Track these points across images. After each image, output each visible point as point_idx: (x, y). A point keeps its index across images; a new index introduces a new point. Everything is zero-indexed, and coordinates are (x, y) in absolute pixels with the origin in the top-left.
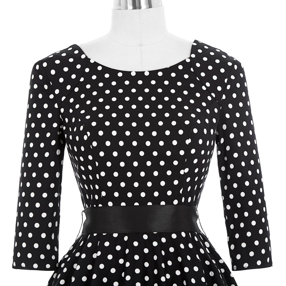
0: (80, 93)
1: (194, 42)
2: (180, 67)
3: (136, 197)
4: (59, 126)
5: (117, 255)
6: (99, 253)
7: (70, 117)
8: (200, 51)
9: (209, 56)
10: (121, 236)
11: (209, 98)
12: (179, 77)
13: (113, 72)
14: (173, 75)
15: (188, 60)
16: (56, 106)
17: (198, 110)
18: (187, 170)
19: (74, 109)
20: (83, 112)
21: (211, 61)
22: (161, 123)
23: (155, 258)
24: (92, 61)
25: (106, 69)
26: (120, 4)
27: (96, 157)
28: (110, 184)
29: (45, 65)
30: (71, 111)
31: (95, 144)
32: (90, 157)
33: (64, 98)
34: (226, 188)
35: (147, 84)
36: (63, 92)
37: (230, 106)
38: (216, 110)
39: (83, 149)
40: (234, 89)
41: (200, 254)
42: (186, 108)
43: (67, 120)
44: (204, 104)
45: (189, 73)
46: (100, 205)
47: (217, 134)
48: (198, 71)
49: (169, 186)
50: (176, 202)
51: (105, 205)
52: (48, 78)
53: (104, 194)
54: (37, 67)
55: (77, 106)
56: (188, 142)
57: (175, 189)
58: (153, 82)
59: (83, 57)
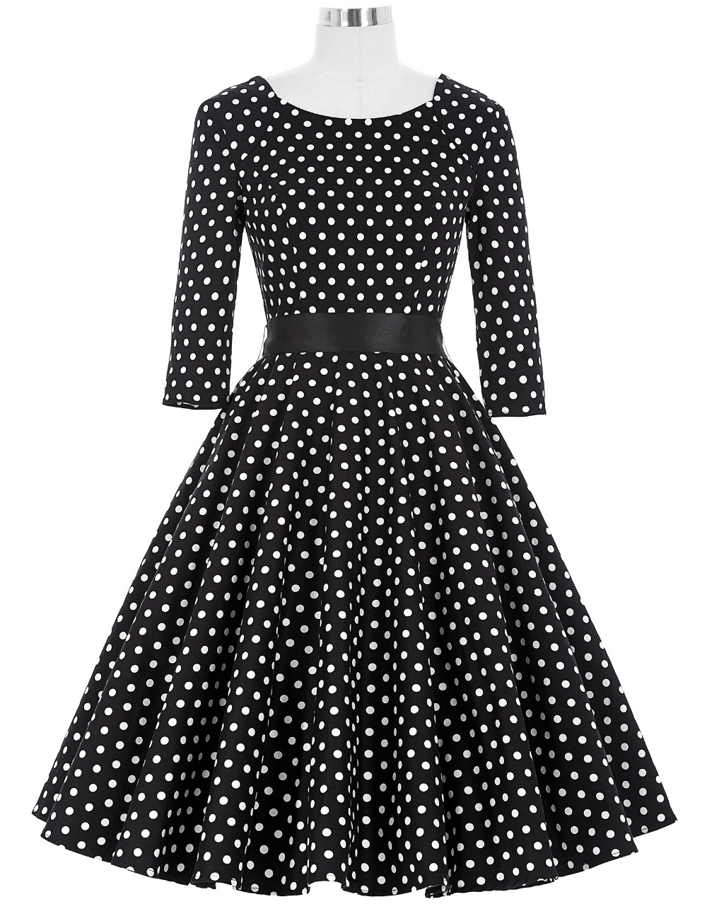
0: (269, 148)
1: (440, 78)
2: (418, 115)
3: (351, 300)
4: (236, 195)
5: (322, 381)
6: (296, 378)
7: (254, 183)
8: (448, 92)
9: (460, 99)
10: (327, 356)
11: (460, 161)
12: (417, 129)
13: (318, 120)
14: (407, 125)
15: (430, 105)
16: (233, 167)
17: (444, 177)
18: (425, 263)
19: (260, 171)
20: (274, 175)
21: (463, 106)
22: (389, 194)
23: (379, 385)
24: (283, 102)
25: (305, 115)
26: (329, 18)
27: (295, 240)
28: (312, 280)
29: (217, 105)
30: (256, 174)
31: (293, 221)
32: (286, 241)
33: (244, 156)
34: (481, 295)
35: (368, 137)
36: (244, 146)
37: (490, 174)
38: (469, 180)
39: (274, 228)
40: (496, 149)
41: (445, 384)
42: (426, 173)
43: (249, 188)
44: (452, 169)
45: (431, 123)
46: (297, 312)
47: (468, 210)
48: (444, 121)
49: (400, 285)
50: (407, 310)
51: (305, 311)
52: (220, 124)
53: (303, 295)
54: (206, 109)
55: (266, 168)
56: (428, 221)
57: (407, 291)
58: (378, 135)
59: (271, 95)
